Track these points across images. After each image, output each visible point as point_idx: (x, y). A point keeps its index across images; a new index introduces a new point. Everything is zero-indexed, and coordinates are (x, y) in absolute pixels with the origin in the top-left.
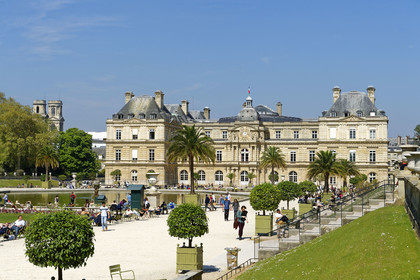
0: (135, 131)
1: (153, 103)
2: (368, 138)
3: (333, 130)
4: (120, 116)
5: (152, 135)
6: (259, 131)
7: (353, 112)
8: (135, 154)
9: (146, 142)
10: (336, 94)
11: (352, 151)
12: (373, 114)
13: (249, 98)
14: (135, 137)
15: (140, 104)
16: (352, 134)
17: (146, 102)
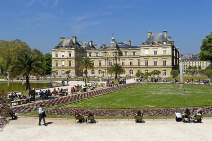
0: (63, 54)
1: (72, 41)
2: (162, 54)
3: (147, 51)
4: (58, 47)
5: (70, 55)
6: (116, 52)
7: (156, 42)
8: (63, 63)
9: (68, 58)
10: (149, 35)
11: (155, 60)
12: (165, 43)
13: (113, 38)
14: (63, 56)
15: (66, 42)
16: (155, 52)
17: (68, 41)
